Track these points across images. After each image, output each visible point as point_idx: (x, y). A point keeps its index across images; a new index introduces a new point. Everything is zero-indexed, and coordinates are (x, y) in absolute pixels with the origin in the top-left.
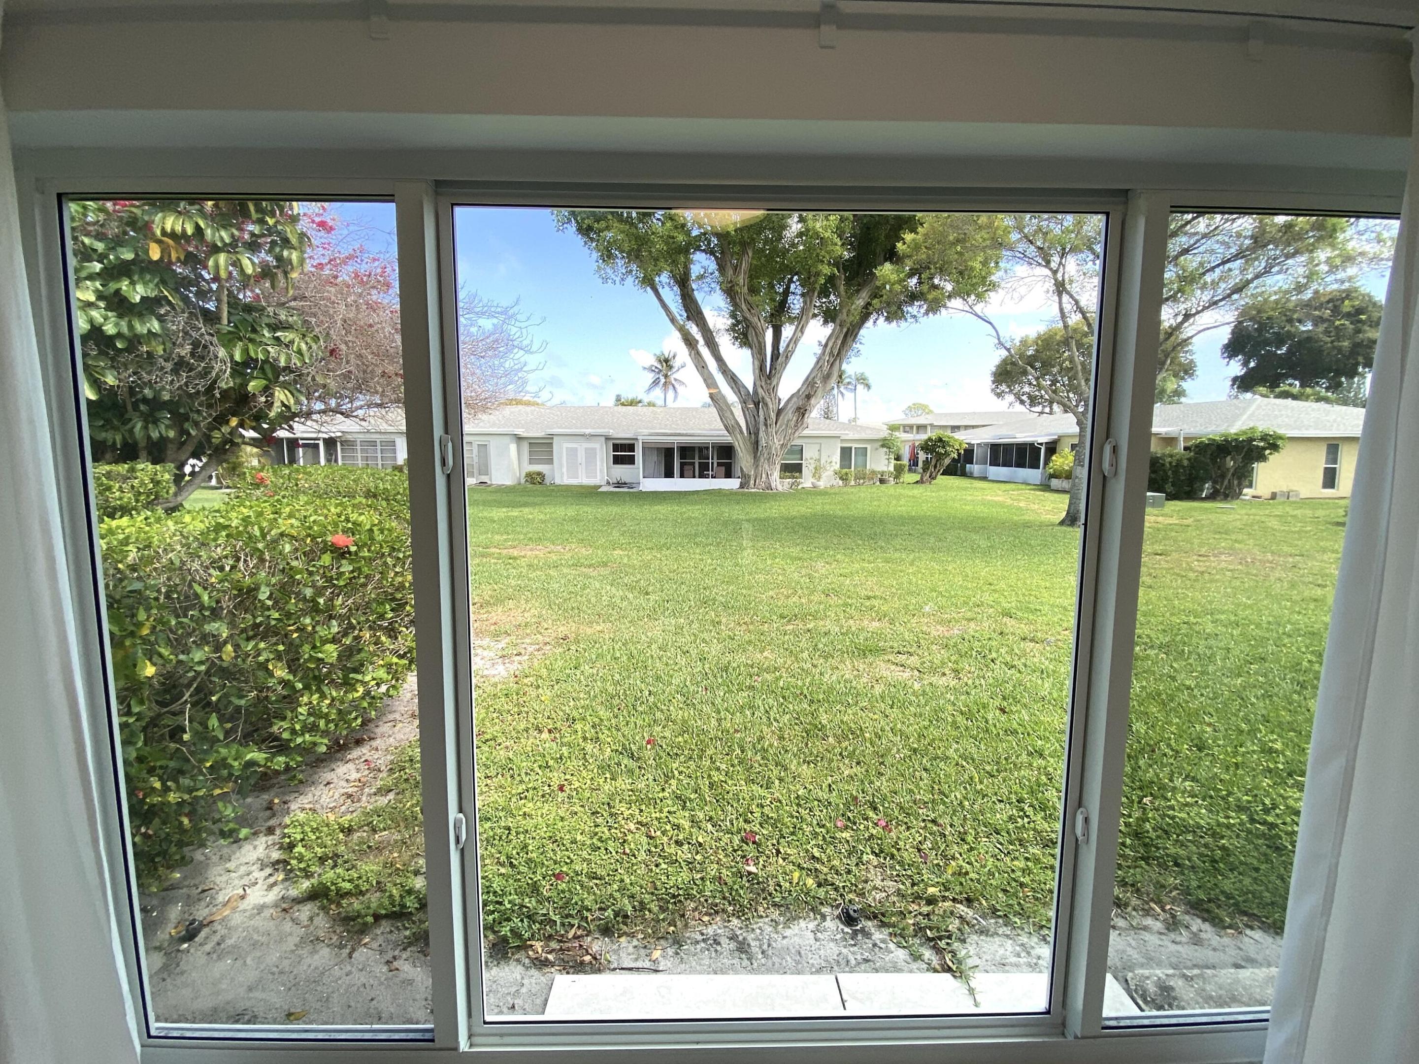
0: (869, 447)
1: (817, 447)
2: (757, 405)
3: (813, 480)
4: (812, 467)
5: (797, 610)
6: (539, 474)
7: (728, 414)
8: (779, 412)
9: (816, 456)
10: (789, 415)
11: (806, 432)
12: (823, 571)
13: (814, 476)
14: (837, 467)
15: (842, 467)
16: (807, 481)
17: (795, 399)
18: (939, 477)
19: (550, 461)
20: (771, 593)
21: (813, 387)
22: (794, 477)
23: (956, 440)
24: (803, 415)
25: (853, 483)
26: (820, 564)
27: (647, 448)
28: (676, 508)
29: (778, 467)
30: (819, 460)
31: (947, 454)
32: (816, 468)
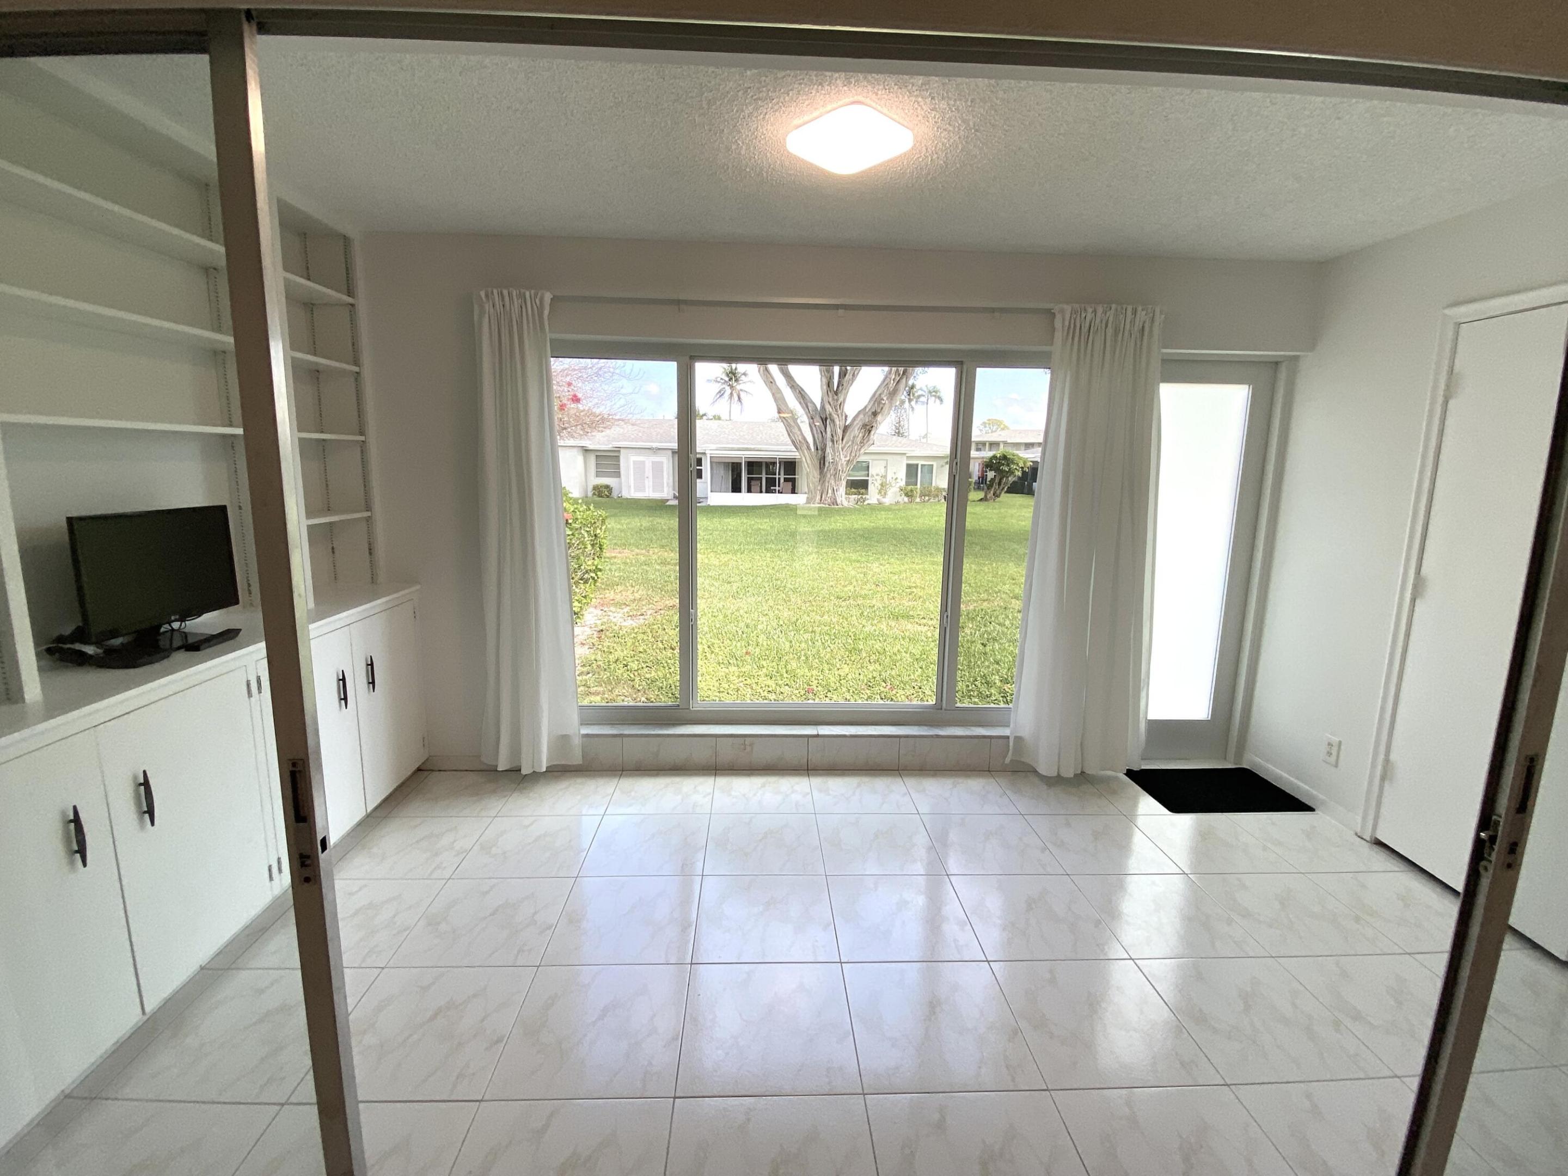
0: (935, 464)
1: (883, 463)
2: (824, 421)
3: (879, 497)
4: (878, 484)
5: (850, 594)
6: (607, 487)
7: (796, 430)
8: (846, 429)
9: (882, 472)
10: (856, 432)
11: (872, 449)
12: (877, 570)
13: (880, 492)
14: (903, 483)
15: (907, 484)
16: (873, 496)
17: (861, 416)
18: (1003, 494)
19: (617, 474)
20: (831, 583)
21: (879, 403)
22: (859, 494)
23: (1020, 458)
24: (870, 432)
25: (918, 500)
26: (876, 565)
27: (715, 463)
28: (745, 521)
29: (844, 483)
30: (885, 477)
31: (1011, 472)
32: (882, 485)
